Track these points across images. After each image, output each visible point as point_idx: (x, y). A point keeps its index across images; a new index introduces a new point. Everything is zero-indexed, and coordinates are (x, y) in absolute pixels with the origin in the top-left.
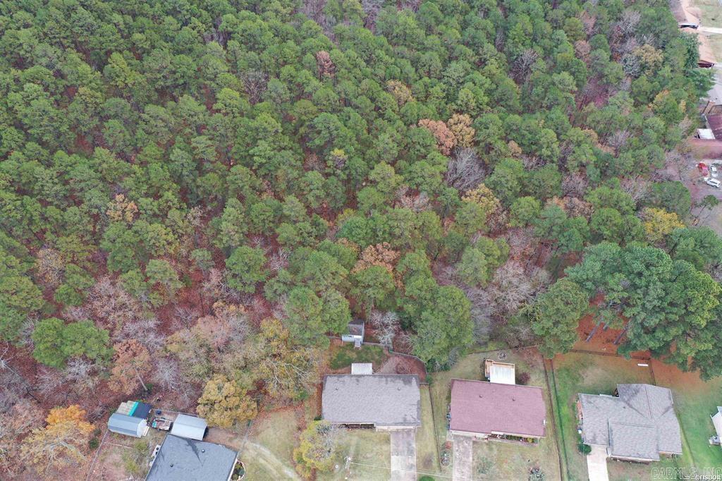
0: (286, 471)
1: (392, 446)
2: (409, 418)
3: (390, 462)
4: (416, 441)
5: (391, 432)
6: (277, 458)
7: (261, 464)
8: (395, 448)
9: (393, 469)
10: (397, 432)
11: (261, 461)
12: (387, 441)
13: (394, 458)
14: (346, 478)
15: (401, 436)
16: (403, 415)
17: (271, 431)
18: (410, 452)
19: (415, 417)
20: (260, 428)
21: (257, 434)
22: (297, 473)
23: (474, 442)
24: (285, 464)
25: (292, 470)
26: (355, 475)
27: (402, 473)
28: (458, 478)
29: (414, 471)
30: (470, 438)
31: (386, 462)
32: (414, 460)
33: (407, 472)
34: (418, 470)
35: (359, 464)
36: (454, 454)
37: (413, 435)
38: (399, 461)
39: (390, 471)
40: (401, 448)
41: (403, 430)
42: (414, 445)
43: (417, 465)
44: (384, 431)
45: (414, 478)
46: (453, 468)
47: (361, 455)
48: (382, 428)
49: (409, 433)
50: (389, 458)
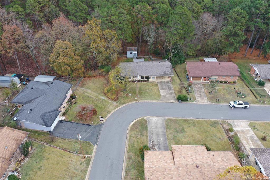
0: (100, 97)
1: (159, 87)
2: (167, 72)
3: (159, 92)
4: (172, 84)
5: (158, 82)
6: (96, 93)
7: (86, 95)
8: (161, 87)
9: (162, 94)
10: (161, 82)
11: (86, 94)
12: (157, 85)
13: (161, 91)
14: (136, 99)
15: (163, 83)
16: (164, 72)
17: (92, 84)
18: (170, 88)
19: (170, 72)
20: (85, 83)
21: (84, 85)
22: (107, 97)
23: (203, 85)
24: (100, 95)
25: (104, 97)
26: (141, 97)
27: (167, 96)
28: (199, 97)
29: (174, 95)
30: (200, 83)
31: (158, 93)
32: (172, 91)
33: (170, 96)
34: (176, 94)
35: (142, 94)
36: (193, 88)
37: (169, 83)
38: (164, 92)
39: (160, 95)
40: (164, 87)
41: (164, 81)
42: (171, 86)
43: (175, 93)
44: (154, 82)
45: (174, 97)
46: (195, 93)
47: (143, 90)
48: (152, 81)
49: (167, 82)
50: (159, 91)
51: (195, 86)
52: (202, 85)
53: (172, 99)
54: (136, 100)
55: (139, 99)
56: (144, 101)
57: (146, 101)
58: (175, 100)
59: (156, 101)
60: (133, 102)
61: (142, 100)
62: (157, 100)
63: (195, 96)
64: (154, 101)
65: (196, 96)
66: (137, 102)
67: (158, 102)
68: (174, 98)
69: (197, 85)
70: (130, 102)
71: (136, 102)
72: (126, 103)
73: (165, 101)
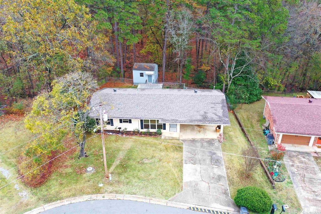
1: (185, 154)
2: (210, 115)
3: (181, 171)
4: (224, 150)
5: (184, 141)
8: (190, 155)
10: (193, 141)
12: (179, 148)
13: (188, 168)
14: (101, 185)
15: (199, 145)
17: (10, 131)
19: (220, 115)
24: (6, 162)
26: (119, 182)
27: (203, 186)
29: (225, 184)
30: (308, 154)
31: (175, 171)
32: (222, 171)
33: (212, 185)
34: (231, 183)
35: (128, 170)
36: (288, 168)
37: (217, 144)
38: (196, 171)
39: (181, 182)
40: (199, 156)
41: (202, 140)
42: (220, 154)
43: (228, 177)
44: (173, 139)
45: (225, 193)
46: (295, 186)
47: (134, 160)
48: (170, 135)
49: (210, 142)
50: (180, 166)
51: (293, 161)
52: (313, 159)
53: (217, 200)
54: (98, 191)
55: (110, 188)
56: (120, 196)
57: (128, 197)
58: (229, 206)
59: (163, 202)
60: (86, 197)
61: (117, 192)
62: (166, 197)
64: (154, 201)
65: (298, 195)
66: (100, 197)
67: (169, 205)
68: (223, 197)
69: (299, 159)
70: (74, 195)
71: (94, 196)
72: (61, 199)
73: (192, 206)
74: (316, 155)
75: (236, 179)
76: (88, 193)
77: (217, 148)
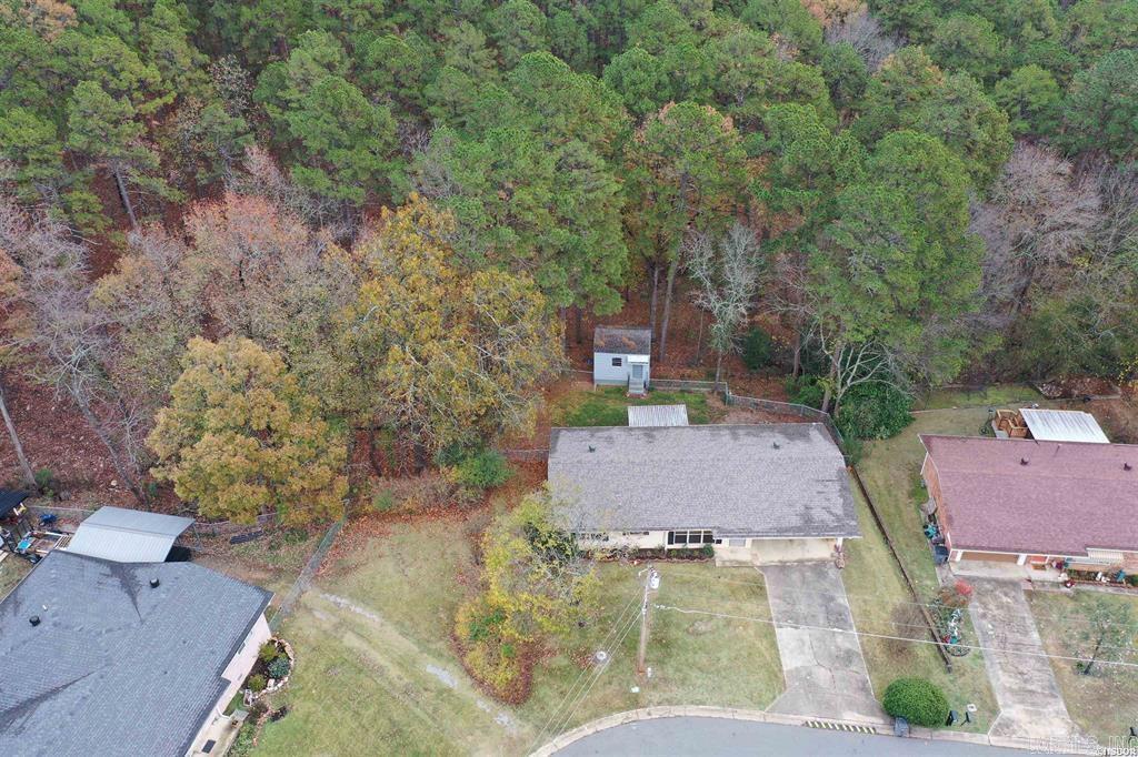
0: (430, 669)
1: (774, 604)
2: (819, 514)
3: (774, 645)
4: (848, 590)
5: (764, 568)
6: (405, 635)
7: (350, 650)
8: (783, 607)
9: (790, 662)
10: (783, 567)
11: (350, 640)
12: (757, 590)
13: (785, 635)
14: (636, 690)
15: (795, 577)
16: (800, 508)
18: (837, 618)
19: (840, 512)
20: (352, 559)
21: (345, 571)
22: (469, 672)
23: (1030, 595)
24: (429, 651)
25: (451, 666)
26: (665, 680)
27: (822, 675)
28: (1011, 691)
29: (859, 669)
30: (1014, 584)
31: (762, 645)
32: (849, 639)
33: (839, 674)
34: (873, 666)
35: (674, 651)
36: (975, 622)
37: (832, 573)
38: (803, 643)
39: (781, 671)
40: (802, 608)
41: (801, 562)
42: (842, 600)
43: (865, 653)
44: (740, 565)
45: (864, 689)
46: (987, 663)
47: (678, 626)
48: (732, 557)
49: (819, 567)
50: (768, 633)
51: (985, 606)
52: (1023, 598)
53: (851, 705)
54: (634, 702)
55: (656, 696)
56: (678, 711)
57: (693, 711)
58: (873, 715)
59: (756, 716)
60: (618, 718)
61: (670, 702)
62: (760, 704)
63: (989, 689)
64: (743, 715)
65: (994, 683)
66: (642, 714)
67: (769, 720)
68: (860, 698)
69: (996, 597)
70: (597, 716)
71: (632, 714)
72: (576, 724)
73: (810, 719)
74: (1029, 587)
75: (881, 657)
76: (620, 709)
77: (835, 584)
